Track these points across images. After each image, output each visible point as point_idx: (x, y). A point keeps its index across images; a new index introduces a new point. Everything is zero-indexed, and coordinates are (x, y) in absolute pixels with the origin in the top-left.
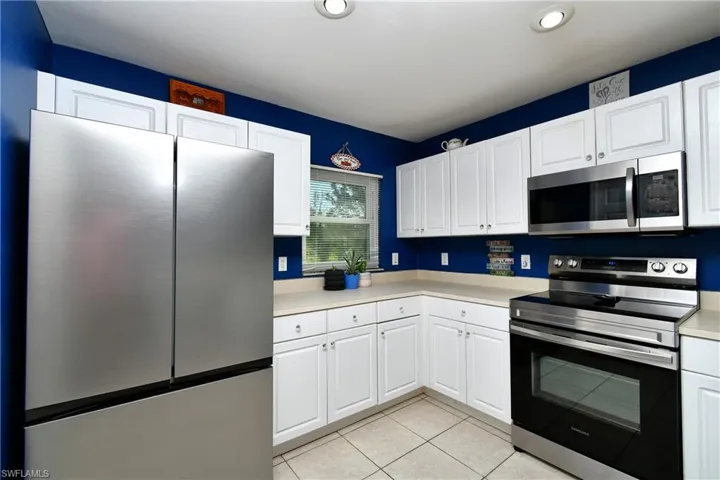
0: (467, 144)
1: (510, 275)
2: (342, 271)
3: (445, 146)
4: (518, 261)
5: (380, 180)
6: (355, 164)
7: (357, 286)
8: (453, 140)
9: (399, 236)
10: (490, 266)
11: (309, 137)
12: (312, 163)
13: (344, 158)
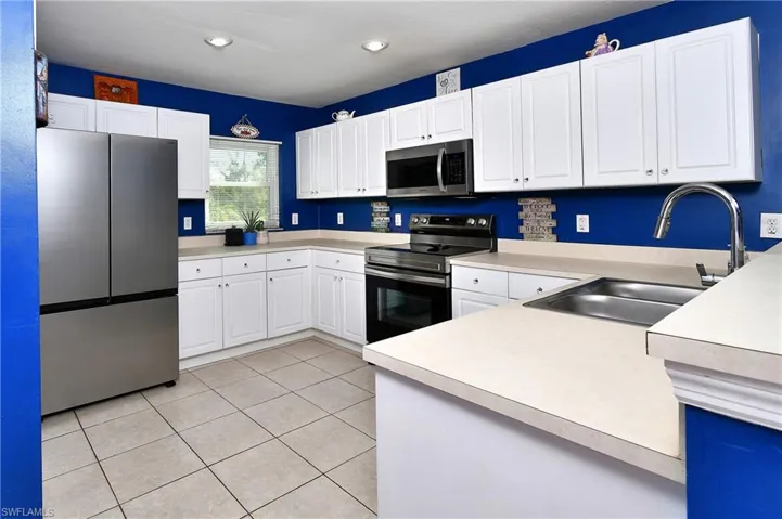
0: (355, 116)
1: (387, 232)
2: (240, 230)
3: (335, 116)
4: (393, 219)
5: (280, 146)
6: (254, 132)
7: (254, 243)
8: (341, 112)
9: (298, 198)
10: (374, 225)
11: (208, 116)
12: (212, 133)
13: (243, 128)
